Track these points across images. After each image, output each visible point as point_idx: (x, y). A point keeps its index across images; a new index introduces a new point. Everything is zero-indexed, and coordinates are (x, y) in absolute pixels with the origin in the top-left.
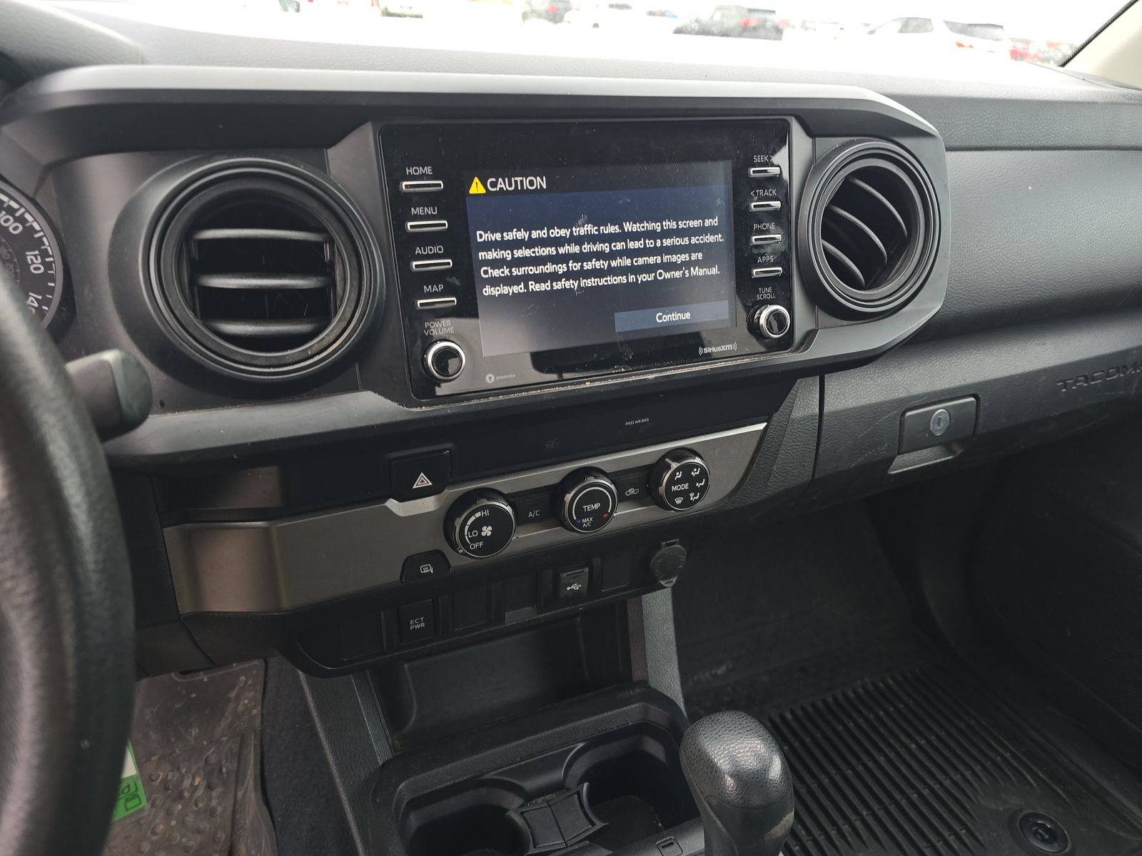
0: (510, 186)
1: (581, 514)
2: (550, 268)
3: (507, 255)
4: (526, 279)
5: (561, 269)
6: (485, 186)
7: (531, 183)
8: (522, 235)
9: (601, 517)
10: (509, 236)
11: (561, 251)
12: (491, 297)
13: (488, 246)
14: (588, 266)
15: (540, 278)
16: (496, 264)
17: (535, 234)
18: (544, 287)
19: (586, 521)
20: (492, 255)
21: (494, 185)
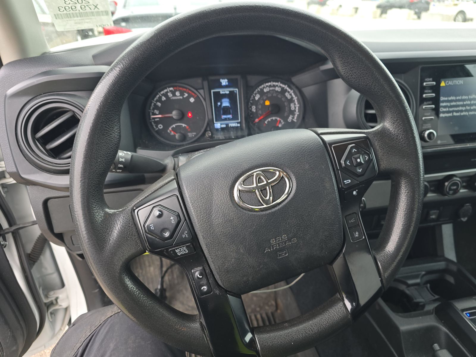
0: (452, 83)
1: (450, 189)
2: (460, 108)
3: (448, 104)
4: (453, 111)
5: (464, 108)
6: (445, 83)
7: (459, 82)
8: (454, 98)
9: (456, 191)
10: (450, 99)
11: (465, 103)
12: (442, 117)
13: (444, 101)
14: (472, 108)
15: (457, 111)
16: (445, 107)
17: (458, 98)
18: (458, 114)
19: (451, 192)
20: (444, 104)
21: (448, 83)
